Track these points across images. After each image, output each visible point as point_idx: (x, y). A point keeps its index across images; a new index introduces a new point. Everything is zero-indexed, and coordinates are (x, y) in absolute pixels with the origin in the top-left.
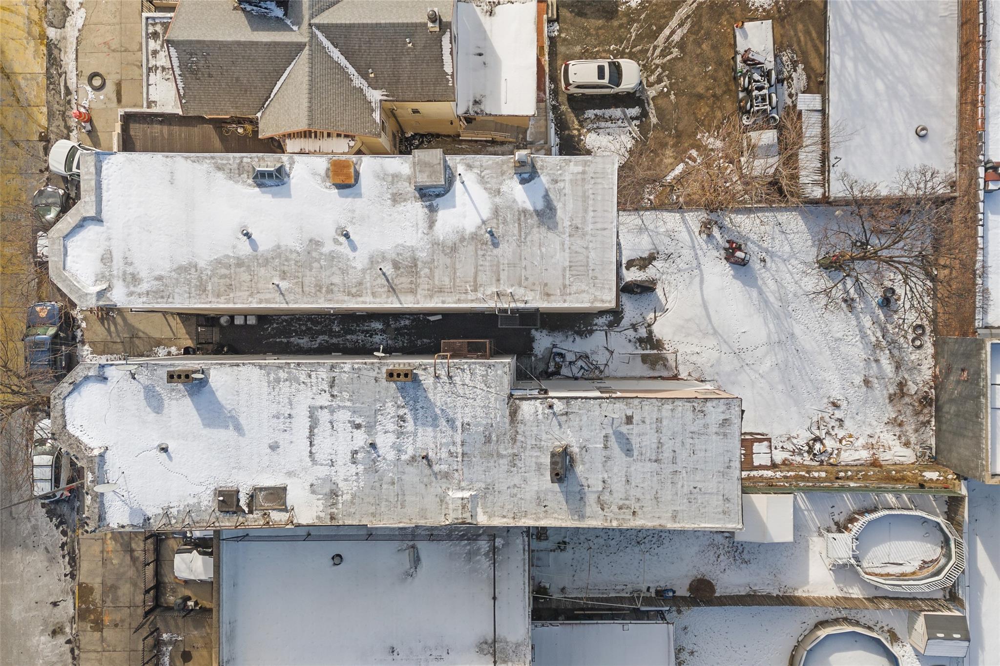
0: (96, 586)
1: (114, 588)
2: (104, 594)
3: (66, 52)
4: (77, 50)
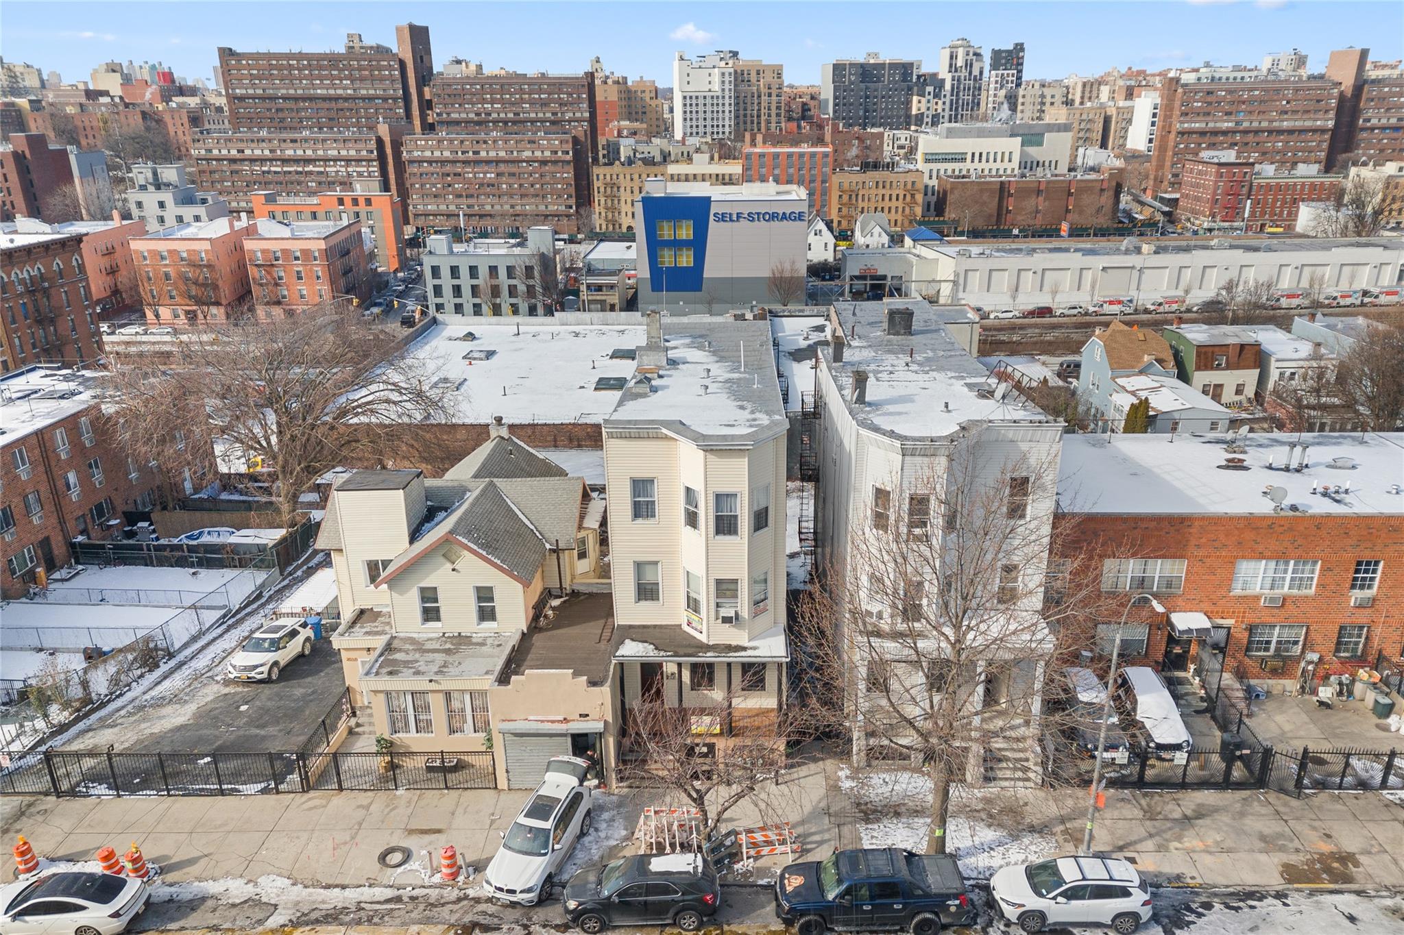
0: (1276, 860)
1: (1263, 838)
2: (1282, 849)
3: (323, 902)
4: (328, 887)
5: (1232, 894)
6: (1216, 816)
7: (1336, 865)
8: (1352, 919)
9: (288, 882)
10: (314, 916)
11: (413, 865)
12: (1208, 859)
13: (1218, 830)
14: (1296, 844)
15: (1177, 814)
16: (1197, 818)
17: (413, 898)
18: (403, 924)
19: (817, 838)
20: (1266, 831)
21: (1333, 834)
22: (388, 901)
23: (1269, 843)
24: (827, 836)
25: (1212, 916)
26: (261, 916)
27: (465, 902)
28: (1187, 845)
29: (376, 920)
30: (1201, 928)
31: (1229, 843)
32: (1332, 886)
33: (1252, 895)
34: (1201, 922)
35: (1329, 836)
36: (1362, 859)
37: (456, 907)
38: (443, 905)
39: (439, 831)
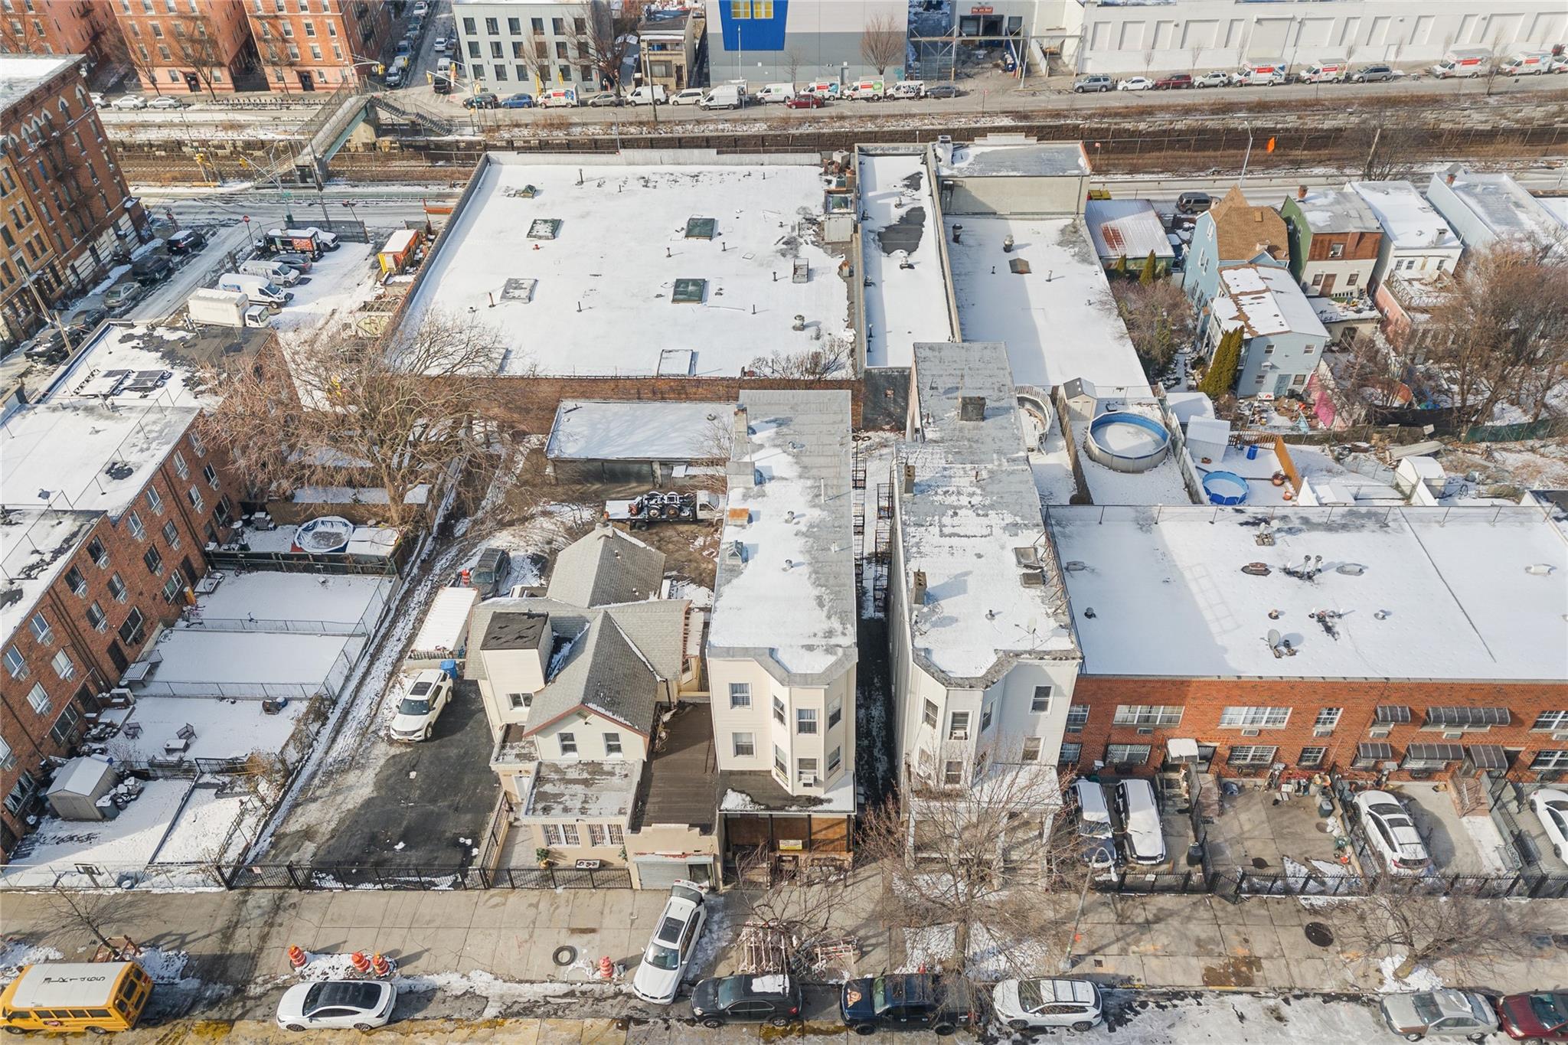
0: (1202, 964)
1: (1199, 943)
2: (1210, 954)
3: (520, 996)
4: (521, 982)
5: (1164, 994)
6: (1170, 920)
7: (1244, 969)
8: (1241, 1017)
9: (492, 977)
10: (516, 1008)
11: (579, 963)
12: (1153, 963)
13: (1168, 935)
14: (1221, 949)
15: (1141, 920)
16: (1156, 922)
17: (583, 993)
18: (580, 1017)
19: (873, 941)
20: (1203, 936)
21: (1251, 939)
22: (565, 995)
23: (1202, 947)
24: (881, 940)
25: (1145, 1014)
26: (478, 1008)
27: (620, 998)
28: (1142, 948)
29: (560, 1013)
30: (1135, 1025)
31: (1172, 948)
32: (1235, 989)
33: (1178, 995)
34: (1136, 1019)
35: (1246, 941)
36: (1265, 963)
37: (615, 1002)
38: (605, 999)
39: (593, 931)
